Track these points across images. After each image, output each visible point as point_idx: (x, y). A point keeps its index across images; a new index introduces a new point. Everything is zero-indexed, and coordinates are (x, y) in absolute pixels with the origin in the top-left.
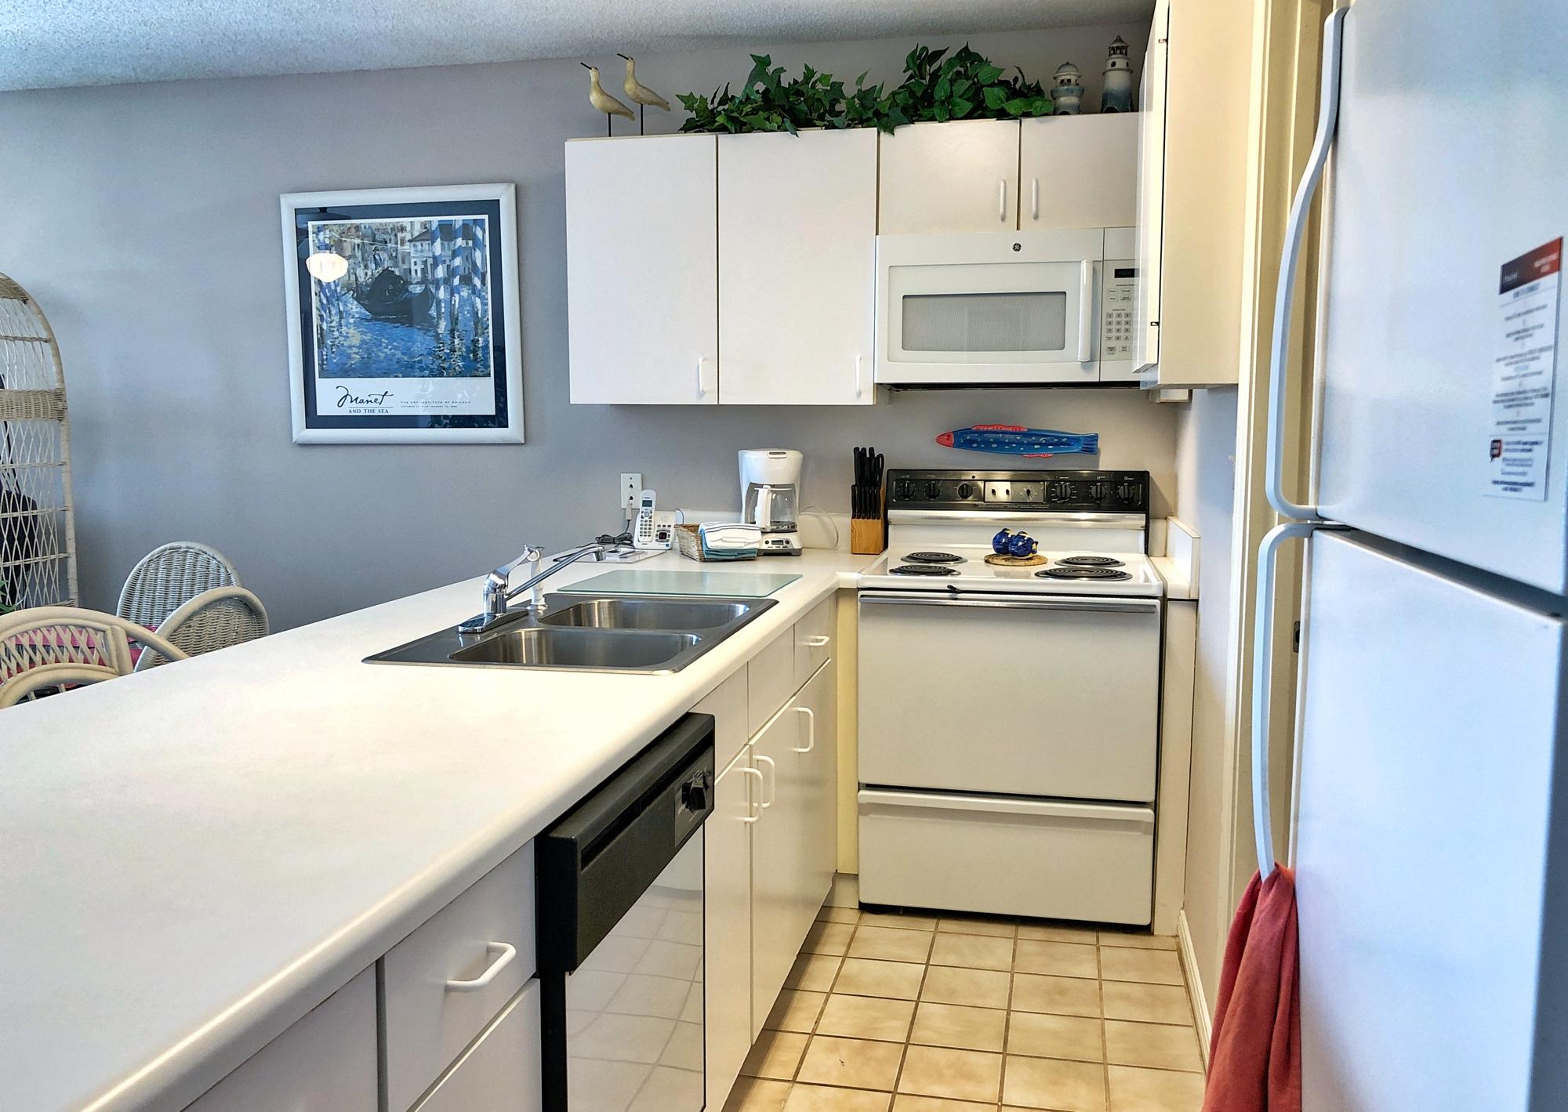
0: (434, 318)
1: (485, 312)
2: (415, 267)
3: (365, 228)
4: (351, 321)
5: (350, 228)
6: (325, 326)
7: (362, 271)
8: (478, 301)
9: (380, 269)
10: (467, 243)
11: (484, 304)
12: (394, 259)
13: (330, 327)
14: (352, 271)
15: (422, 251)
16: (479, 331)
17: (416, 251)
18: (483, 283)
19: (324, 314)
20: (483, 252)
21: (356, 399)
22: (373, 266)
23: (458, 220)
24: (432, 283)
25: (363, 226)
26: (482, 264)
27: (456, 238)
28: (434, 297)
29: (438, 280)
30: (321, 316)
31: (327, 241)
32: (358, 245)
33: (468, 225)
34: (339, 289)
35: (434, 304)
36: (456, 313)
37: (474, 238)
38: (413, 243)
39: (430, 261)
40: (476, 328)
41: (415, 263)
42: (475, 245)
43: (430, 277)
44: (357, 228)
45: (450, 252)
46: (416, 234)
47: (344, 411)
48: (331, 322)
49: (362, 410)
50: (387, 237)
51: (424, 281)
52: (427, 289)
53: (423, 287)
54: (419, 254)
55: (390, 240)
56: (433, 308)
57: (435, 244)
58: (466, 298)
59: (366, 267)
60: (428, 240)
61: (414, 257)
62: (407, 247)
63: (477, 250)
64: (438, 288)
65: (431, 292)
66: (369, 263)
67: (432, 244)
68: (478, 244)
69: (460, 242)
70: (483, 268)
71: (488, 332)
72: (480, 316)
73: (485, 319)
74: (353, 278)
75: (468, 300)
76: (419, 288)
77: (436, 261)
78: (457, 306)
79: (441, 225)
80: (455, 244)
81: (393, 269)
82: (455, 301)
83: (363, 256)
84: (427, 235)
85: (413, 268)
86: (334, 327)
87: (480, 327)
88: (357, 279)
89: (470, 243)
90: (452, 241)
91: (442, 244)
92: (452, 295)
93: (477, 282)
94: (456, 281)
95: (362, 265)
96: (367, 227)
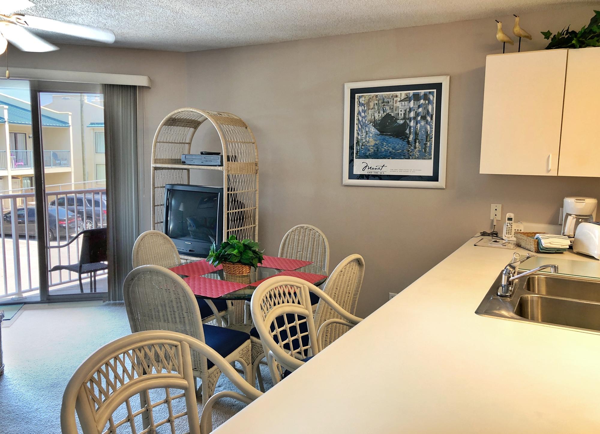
0: (408, 134)
1: (431, 131)
2: (401, 113)
3: (380, 96)
5: (373, 96)
6: (359, 137)
7: (377, 115)
8: (428, 127)
9: (385, 114)
10: (425, 102)
11: (431, 128)
12: (392, 109)
13: (362, 138)
14: (373, 114)
15: (404, 106)
16: (428, 140)
17: (402, 106)
18: (432, 119)
19: (359, 132)
20: (433, 106)
21: (371, 168)
22: (382, 112)
23: (422, 92)
24: (408, 119)
25: (379, 95)
26: (432, 111)
27: (420, 100)
28: (408, 125)
29: (411, 118)
30: (358, 133)
31: (363, 102)
32: (377, 103)
33: (426, 94)
34: (366, 122)
35: (408, 128)
36: (418, 132)
37: (429, 99)
38: (401, 102)
39: (408, 110)
40: (427, 139)
41: (401, 111)
42: (429, 103)
43: (407, 116)
44: (377, 96)
45: (417, 106)
46: (402, 98)
47: (366, 172)
48: (362, 136)
49: (373, 172)
50: (389, 100)
51: (404, 118)
52: (405, 122)
53: (404, 121)
54: (403, 107)
55: (391, 101)
56: (408, 130)
57: (411, 103)
58: (423, 125)
59: (379, 113)
60: (408, 101)
61: (401, 108)
62: (398, 104)
63: (430, 105)
64: (410, 121)
65: (407, 122)
66: (380, 111)
67: (410, 102)
68: (430, 102)
69: (422, 101)
70: (432, 112)
71: (432, 140)
72: (429, 133)
73: (431, 134)
74: (373, 117)
75: (424, 126)
76: (402, 121)
77: (410, 110)
78: (418, 129)
79: (414, 95)
80: (420, 102)
81: (391, 113)
82: (418, 127)
83: (378, 108)
84: (408, 99)
85: (400, 113)
86: (363, 138)
87: (428, 138)
88: (374, 118)
89: (427, 102)
90: (418, 101)
91: (414, 103)
92: (417, 124)
93: (429, 118)
94: (419, 118)
95: (377, 112)
96: (381, 96)
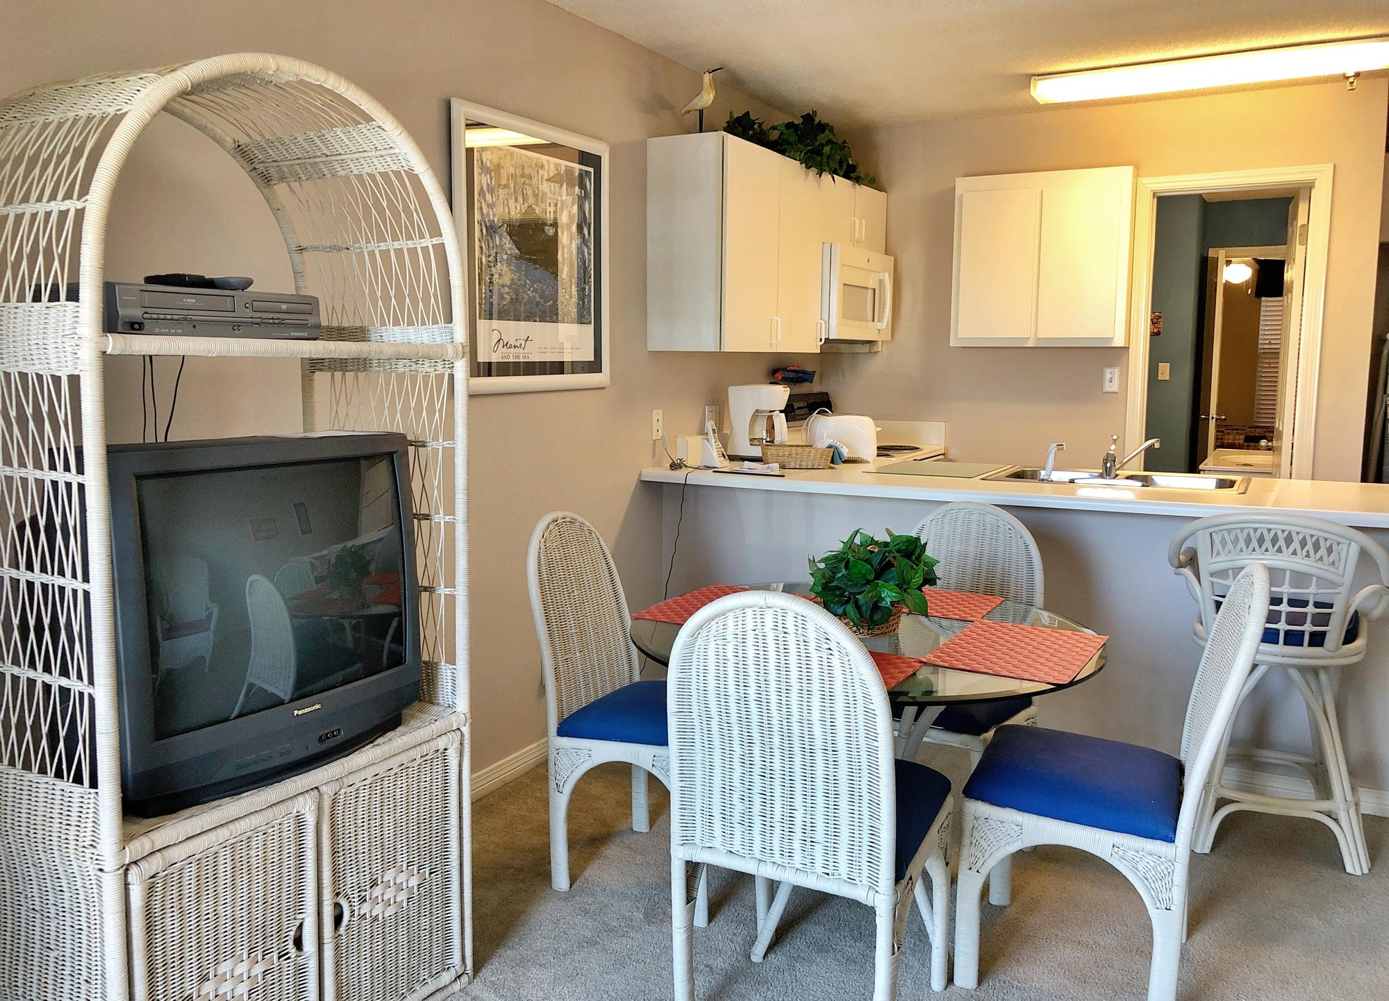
1: (590, 261)
3: (517, 157)
4: (505, 257)
5: (506, 154)
6: (484, 260)
7: (513, 206)
8: (586, 251)
9: (526, 206)
11: (589, 253)
12: (536, 196)
14: (506, 202)
15: (554, 193)
16: (586, 280)
17: (550, 192)
18: (589, 232)
20: (590, 204)
21: (507, 344)
22: (521, 200)
25: (515, 155)
26: (589, 215)
30: (482, 248)
31: (488, 164)
32: (512, 175)
33: (581, 174)
34: (496, 220)
37: (585, 189)
38: (548, 183)
39: (559, 205)
40: (584, 277)
41: (550, 204)
42: (585, 196)
44: (512, 156)
46: (551, 175)
47: (499, 356)
48: (489, 256)
49: (510, 356)
50: (532, 173)
54: (552, 196)
57: (562, 188)
59: (516, 200)
60: (558, 183)
61: (549, 198)
62: (545, 187)
63: (587, 201)
64: (563, 233)
66: (519, 196)
69: (577, 190)
70: (590, 218)
71: (591, 281)
72: (587, 264)
73: (590, 268)
74: (506, 210)
75: (580, 248)
76: (551, 231)
77: (563, 205)
79: (567, 171)
80: (574, 191)
81: (535, 207)
82: (573, 248)
83: (514, 187)
84: (558, 178)
85: (548, 209)
86: (492, 262)
87: (586, 275)
88: (509, 212)
89: (583, 193)
91: (567, 189)
92: (571, 241)
93: (586, 232)
94: (574, 228)
95: (513, 197)
